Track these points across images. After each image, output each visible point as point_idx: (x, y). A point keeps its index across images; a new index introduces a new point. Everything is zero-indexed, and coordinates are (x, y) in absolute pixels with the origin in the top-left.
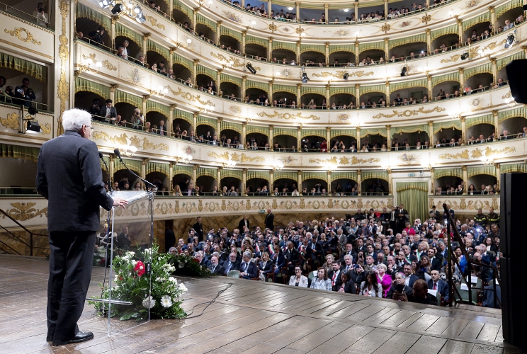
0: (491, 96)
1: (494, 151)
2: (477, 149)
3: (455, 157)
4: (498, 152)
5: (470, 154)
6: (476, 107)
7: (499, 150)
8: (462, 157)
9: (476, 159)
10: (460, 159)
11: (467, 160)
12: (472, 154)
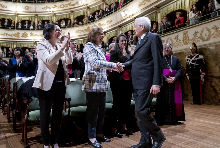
0: (36, 7)
1: (35, 35)
2: (25, 33)
3: (11, 36)
4: (37, 36)
5: (21, 35)
6: (26, 11)
7: (38, 35)
8: (15, 36)
9: (24, 38)
10: (13, 37)
11: (18, 38)
12: (22, 35)
